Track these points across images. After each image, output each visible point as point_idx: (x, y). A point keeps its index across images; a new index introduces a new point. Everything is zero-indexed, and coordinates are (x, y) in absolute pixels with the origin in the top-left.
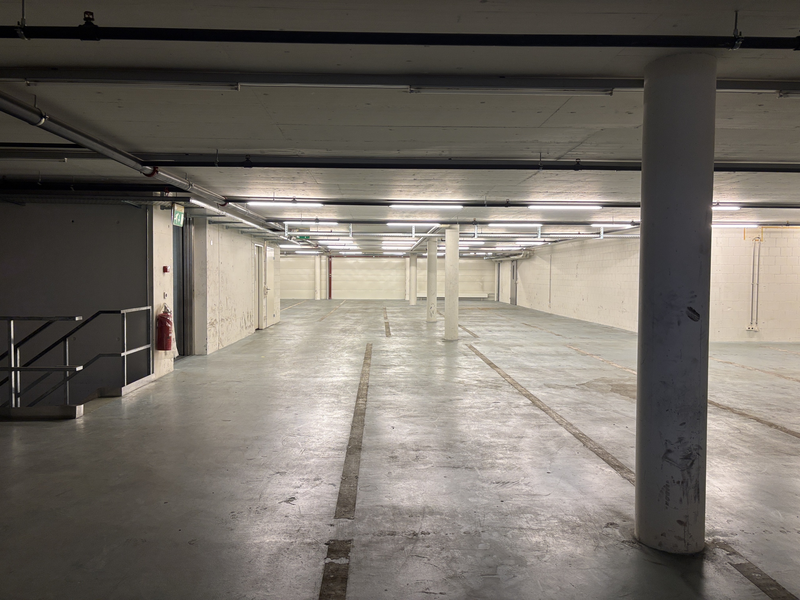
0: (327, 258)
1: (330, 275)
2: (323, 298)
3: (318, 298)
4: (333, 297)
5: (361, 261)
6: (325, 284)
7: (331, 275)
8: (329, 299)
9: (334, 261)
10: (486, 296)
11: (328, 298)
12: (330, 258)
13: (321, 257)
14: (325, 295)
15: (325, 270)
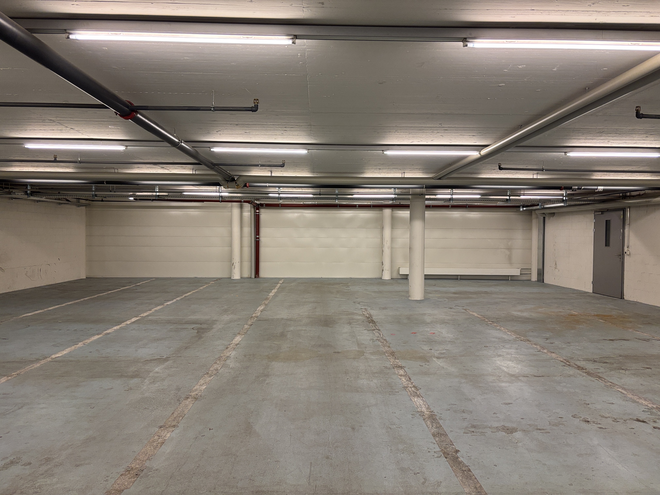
0: (253, 209)
1: (257, 238)
2: (246, 275)
3: (236, 276)
4: (263, 273)
5: (309, 214)
6: (248, 251)
7: (259, 238)
8: (255, 277)
9: (265, 214)
10: (516, 272)
11: (253, 276)
12: (258, 209)
13: (241, 207)
14: (248, 271)
15: (248, 230)
